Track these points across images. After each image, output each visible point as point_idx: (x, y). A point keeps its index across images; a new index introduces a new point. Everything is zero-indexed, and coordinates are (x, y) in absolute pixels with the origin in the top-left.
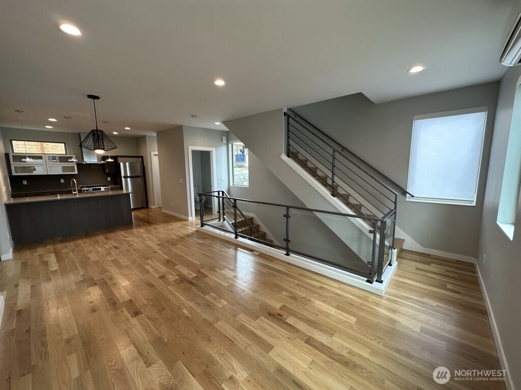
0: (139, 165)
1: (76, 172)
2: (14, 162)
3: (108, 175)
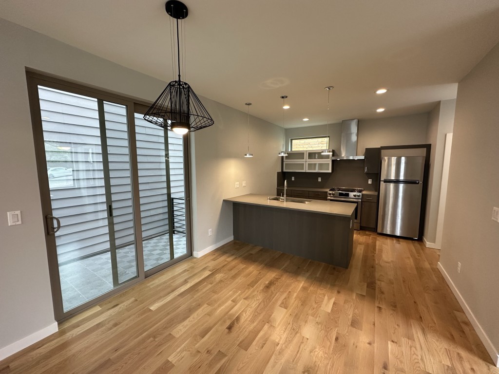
1: (330, 171)
2: (286, 159)
3: (369, 175)
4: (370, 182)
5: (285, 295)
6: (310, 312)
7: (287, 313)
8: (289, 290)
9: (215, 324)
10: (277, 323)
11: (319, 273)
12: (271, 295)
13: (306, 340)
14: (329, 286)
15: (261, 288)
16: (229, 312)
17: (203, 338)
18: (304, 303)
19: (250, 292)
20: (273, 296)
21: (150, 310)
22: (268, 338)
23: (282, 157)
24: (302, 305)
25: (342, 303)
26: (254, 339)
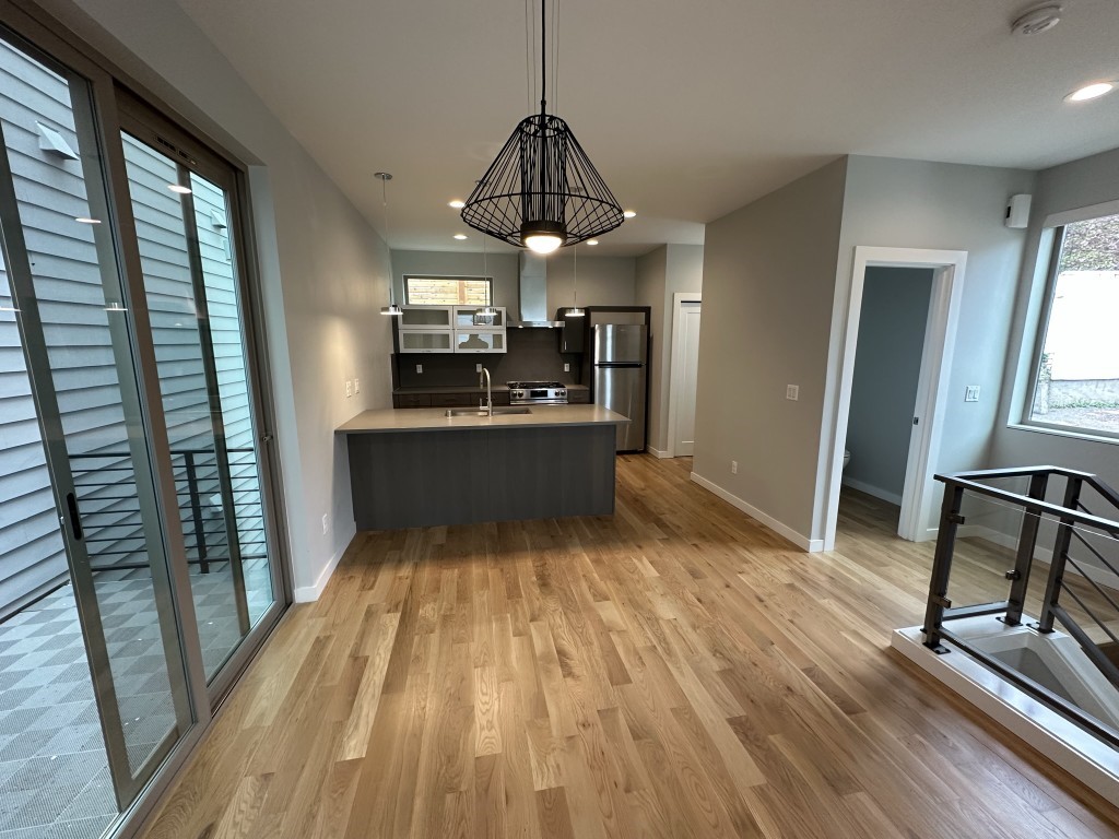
0: (636, 333)
1: (504, 350)
2: (404, 323)
3: (566, 357)
4: (567, 368)
5: (584, 585)
6: (640, 587)
7: (615, 604)
8: (581, 574)
9: (539, 685)
10: (621, 622)
11: (589, 534)
12: (566, 594)
13: (674, 622)
14: (620, 544)
15: (537, 591)
16: (533, 655)
17: (548, 716)
18: (620, 580)
19: (526, 607)
20: (568, 593)
21: (355, 763)
22: (635, 649)
23: (395, 318)
24: (620, 584)
25: (656, 558)
26: (622, 664)
